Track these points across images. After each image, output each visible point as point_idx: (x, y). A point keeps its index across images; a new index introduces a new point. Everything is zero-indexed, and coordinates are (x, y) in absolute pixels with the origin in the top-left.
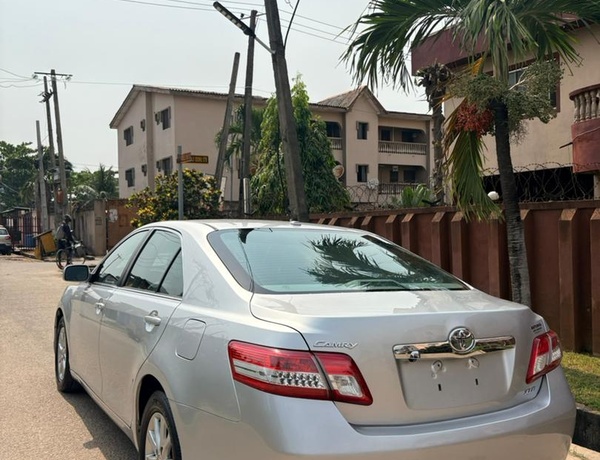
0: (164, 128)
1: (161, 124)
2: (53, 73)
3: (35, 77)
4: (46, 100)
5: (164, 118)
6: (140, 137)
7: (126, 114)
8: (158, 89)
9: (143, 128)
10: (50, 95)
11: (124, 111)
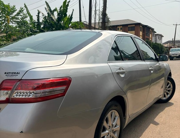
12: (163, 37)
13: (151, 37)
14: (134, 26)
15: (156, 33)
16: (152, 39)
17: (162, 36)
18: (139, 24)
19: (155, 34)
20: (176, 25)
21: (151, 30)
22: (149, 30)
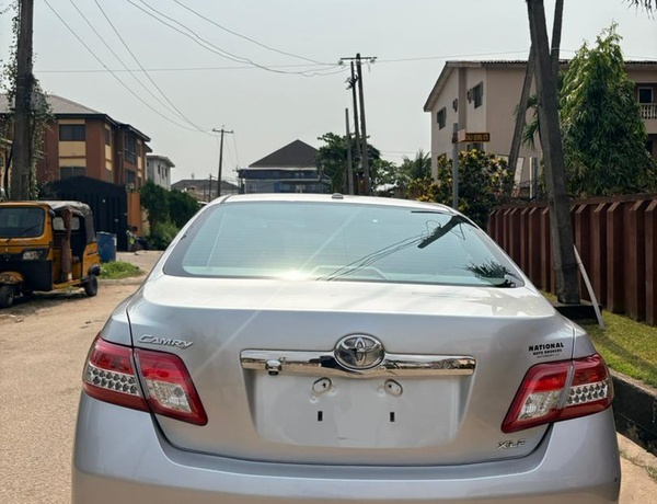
0: (476, 107)
1: (473, 102)
2: (358, 57)
3: (341, 63)
4: (353, 85)
5: (476, 95)
6: (452, 118)
7: (439, 94)
8: (470, 63)
9: (455, 108)
10: (356, 81)
11: (437, 92)
12: (173, 166)
13: (140, 167)
14: (82, 122)
15: (150, 151)
16: (143, 174)
17: (169, 164)
18: (102, 119)
19: (148, 154)
20: (222, 131)
21: (139, 142)
22: (135, 142)
